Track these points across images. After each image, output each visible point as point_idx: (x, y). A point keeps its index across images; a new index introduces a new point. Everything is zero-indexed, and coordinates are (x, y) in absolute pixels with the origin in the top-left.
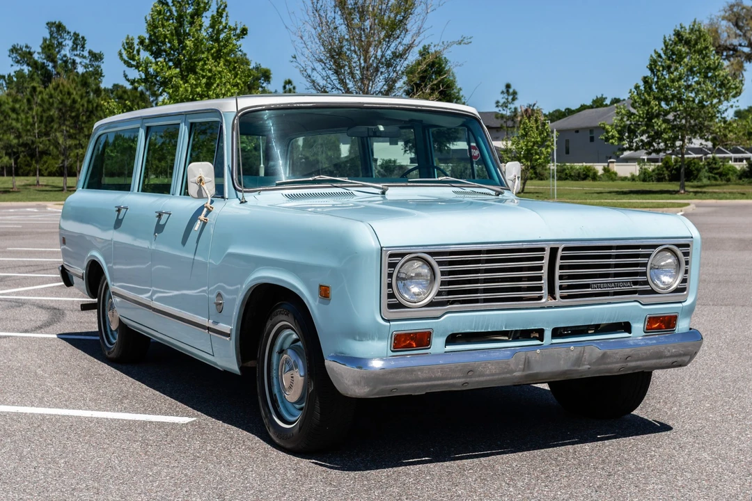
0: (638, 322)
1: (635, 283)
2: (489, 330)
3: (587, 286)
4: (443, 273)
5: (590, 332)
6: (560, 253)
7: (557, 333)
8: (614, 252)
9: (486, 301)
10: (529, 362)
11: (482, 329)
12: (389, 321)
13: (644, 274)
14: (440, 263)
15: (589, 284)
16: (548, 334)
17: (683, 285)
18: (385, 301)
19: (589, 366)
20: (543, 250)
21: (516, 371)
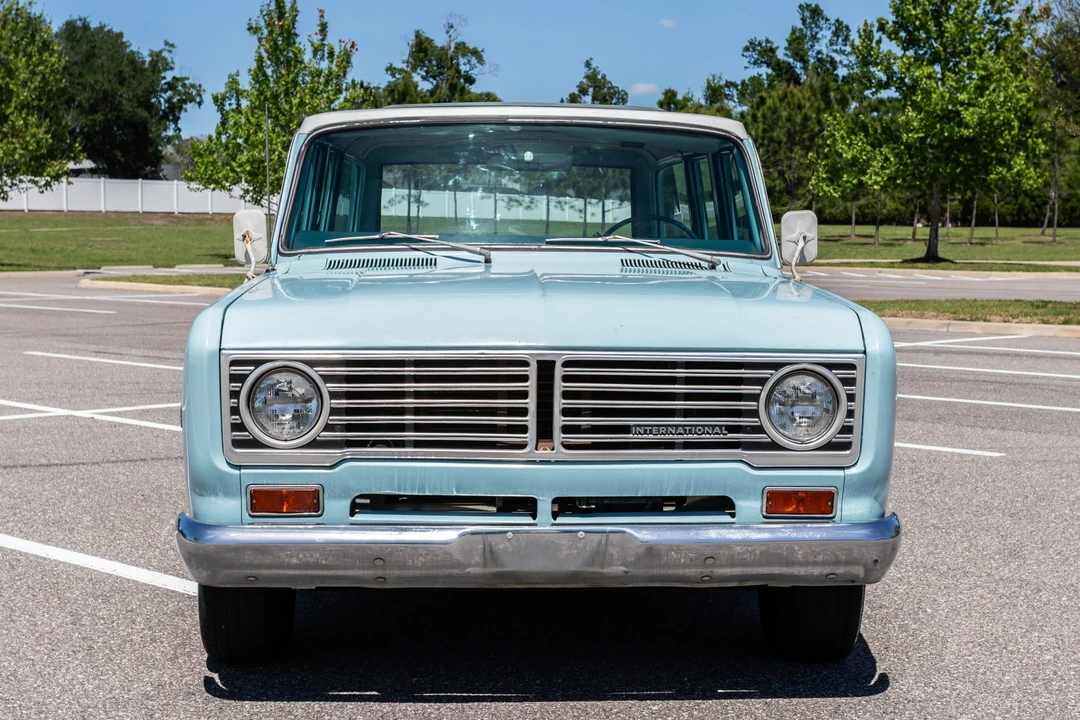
0: (748, 496)
1: (732, 429)
2: (427, 494)
3: (626, 429)
4: (334, 395)
5: (665, 509)
6: (559, 372)
7: (566, 506)
8: (681, 373)
9: (417, 444)
10: (492, 552)
11: (412, 490)
12: (239, 467)
13: (755, 413)
14: (327, 379)
15: (629, 426)
16: (545, 507)
17: (843, 438)
18: (229, 435)
19: (624, 569)
20: (525, 363)
21: (469, 566)
